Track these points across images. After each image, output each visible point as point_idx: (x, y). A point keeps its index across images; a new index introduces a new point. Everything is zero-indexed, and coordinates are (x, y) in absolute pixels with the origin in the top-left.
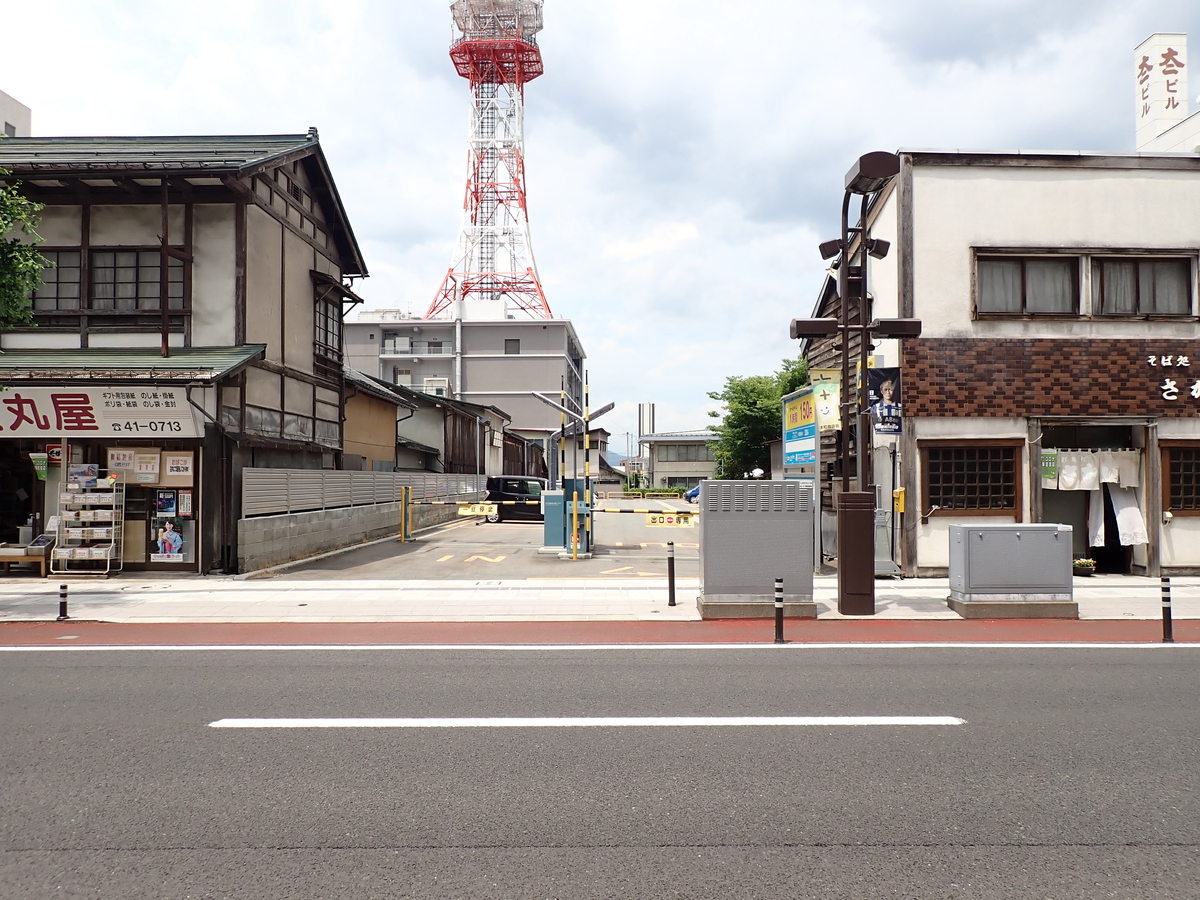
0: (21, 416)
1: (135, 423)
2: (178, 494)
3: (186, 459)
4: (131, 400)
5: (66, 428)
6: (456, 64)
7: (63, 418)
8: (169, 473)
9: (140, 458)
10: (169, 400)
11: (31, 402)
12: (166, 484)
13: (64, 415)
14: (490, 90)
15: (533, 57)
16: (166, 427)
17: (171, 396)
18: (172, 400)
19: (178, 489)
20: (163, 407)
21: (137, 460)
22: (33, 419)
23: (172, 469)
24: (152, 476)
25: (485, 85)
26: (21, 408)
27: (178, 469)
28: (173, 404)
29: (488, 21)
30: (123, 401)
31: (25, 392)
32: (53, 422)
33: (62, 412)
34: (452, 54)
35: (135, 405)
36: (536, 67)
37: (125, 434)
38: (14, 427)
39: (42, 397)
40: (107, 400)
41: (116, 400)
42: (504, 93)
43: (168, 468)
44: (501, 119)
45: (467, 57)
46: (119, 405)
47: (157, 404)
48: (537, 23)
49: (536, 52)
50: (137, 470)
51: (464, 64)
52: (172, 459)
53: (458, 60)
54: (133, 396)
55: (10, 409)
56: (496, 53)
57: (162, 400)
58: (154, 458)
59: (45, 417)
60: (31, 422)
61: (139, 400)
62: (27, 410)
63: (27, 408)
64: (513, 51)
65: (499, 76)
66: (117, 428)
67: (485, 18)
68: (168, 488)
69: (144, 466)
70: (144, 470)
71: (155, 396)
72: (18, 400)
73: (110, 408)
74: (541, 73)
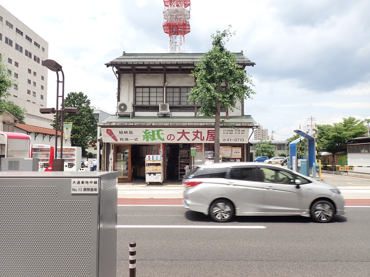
0: (196, 136)
1: (230, 139)
2: (236, 160)
3: (239, 150)
4: (231, 132)
5: (209, 140)
6: (164, 29)
7: (209, 137)
8: (233, 154)
9: (225, 149)
10: (243, 132)
11: (201, 133)
12: (233, 157)
13: (210, 136)
14: (175, 37)
15: (188, 27)
16: (240, 140)
17: (244, 131)
18: (244, 132)
19: (236, 159)
20: (240, 134)
21: (224, 150)
22: (200, 137)
23: (235, 153)
24: (229, 155)
25: (173, 35)
26: (197, 134)
27: (236, 153)
28: (244, 133)
29: (174, 16)
30: (229, 132)
31: (200, 130)
32: (205, 138)
33: (209, 135)
34: (163, 26)
35: (232, 133)
36: (188, 30)
37: (226, 142)
38: (193, 140)
39: (205, 131)
40: (224, 132)
41: (227, 132)
42: (178, 38)
43: (233, 152)
44: (177, 46)
45: (168, 27)
46: (227, 133)
47: (239, 133)
48: (189, 17)
49: (189, 25)
50: (224, 153)
51: (167, 29)
52: (235, 149)
53: (165, 28)
54: (232, 131)
55: (194, 134)
56: (177, 26)
57: (241, 132)
58: (229, 149)
59: (204, 137)
60: (199, 138)
61: (234, 132)
62: (199, 135)
63: (199, 134)
64: (182, 25)
65: (177, 33)
66: (224, 140)
67: (173, 15)
68: (233, 158)
69: (226, 152)
70: (226, 153)
71: (239, 131)
72: (197, 132)
73: (224, 134)
74: (190, 32)
